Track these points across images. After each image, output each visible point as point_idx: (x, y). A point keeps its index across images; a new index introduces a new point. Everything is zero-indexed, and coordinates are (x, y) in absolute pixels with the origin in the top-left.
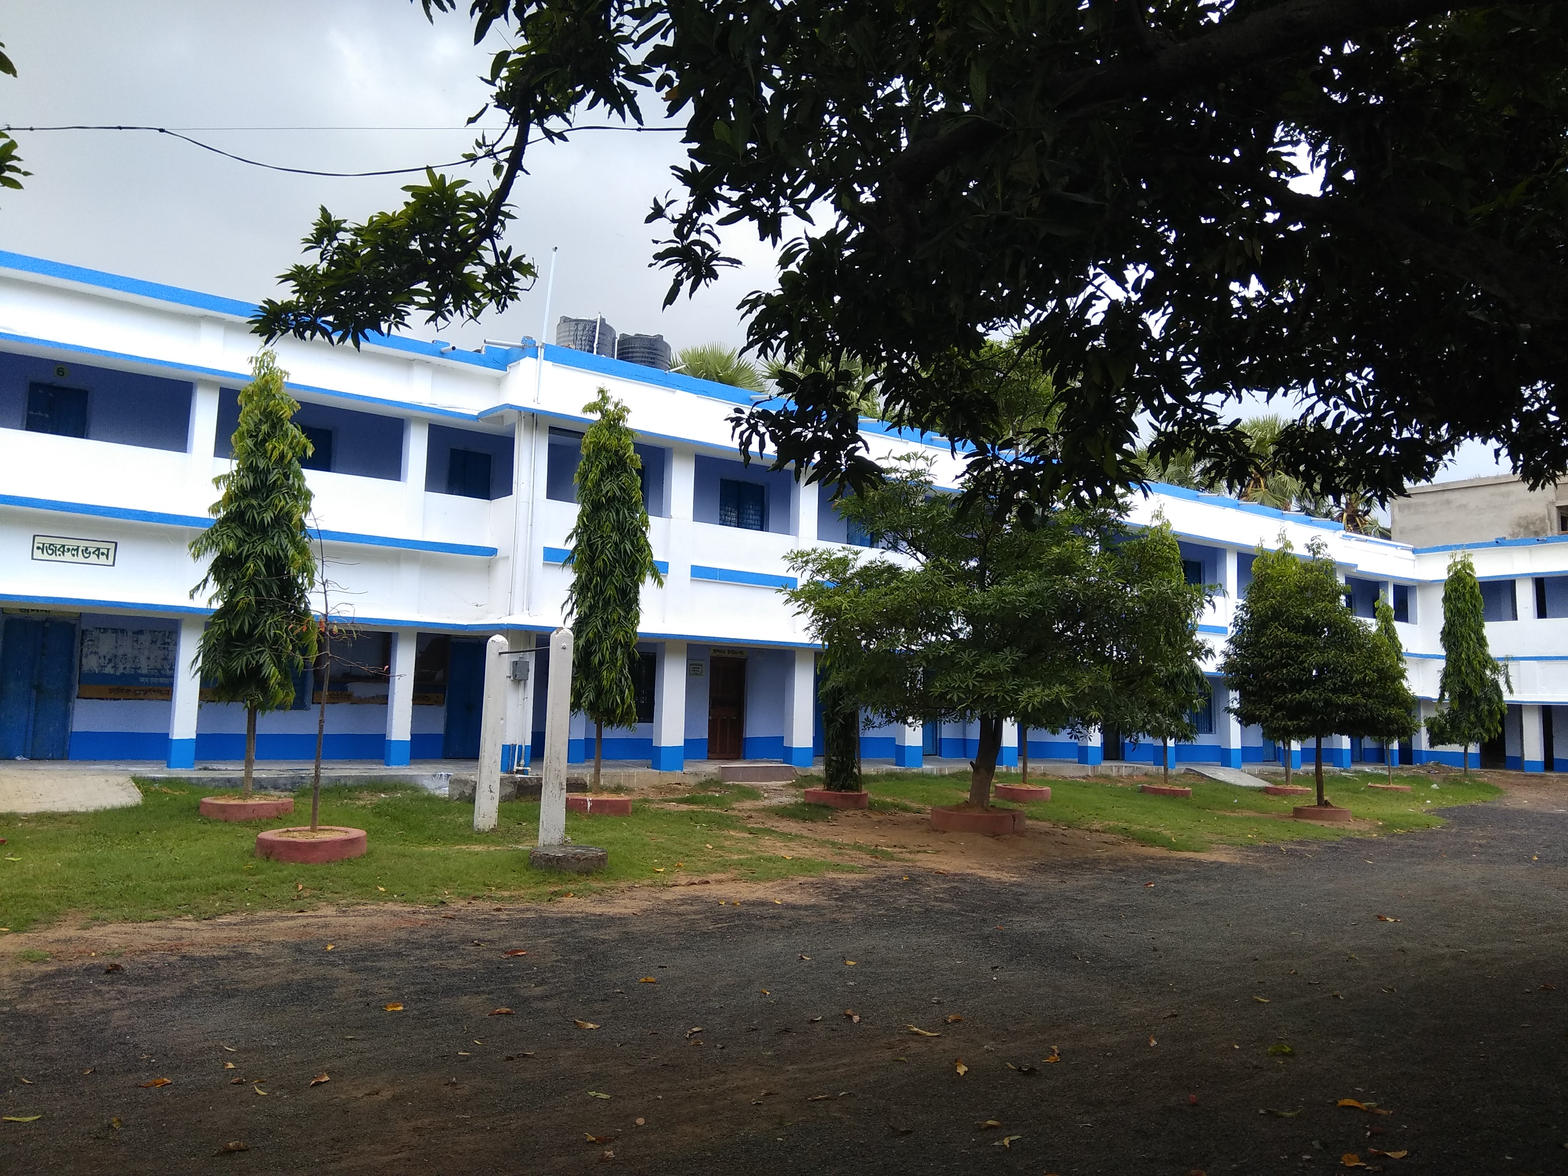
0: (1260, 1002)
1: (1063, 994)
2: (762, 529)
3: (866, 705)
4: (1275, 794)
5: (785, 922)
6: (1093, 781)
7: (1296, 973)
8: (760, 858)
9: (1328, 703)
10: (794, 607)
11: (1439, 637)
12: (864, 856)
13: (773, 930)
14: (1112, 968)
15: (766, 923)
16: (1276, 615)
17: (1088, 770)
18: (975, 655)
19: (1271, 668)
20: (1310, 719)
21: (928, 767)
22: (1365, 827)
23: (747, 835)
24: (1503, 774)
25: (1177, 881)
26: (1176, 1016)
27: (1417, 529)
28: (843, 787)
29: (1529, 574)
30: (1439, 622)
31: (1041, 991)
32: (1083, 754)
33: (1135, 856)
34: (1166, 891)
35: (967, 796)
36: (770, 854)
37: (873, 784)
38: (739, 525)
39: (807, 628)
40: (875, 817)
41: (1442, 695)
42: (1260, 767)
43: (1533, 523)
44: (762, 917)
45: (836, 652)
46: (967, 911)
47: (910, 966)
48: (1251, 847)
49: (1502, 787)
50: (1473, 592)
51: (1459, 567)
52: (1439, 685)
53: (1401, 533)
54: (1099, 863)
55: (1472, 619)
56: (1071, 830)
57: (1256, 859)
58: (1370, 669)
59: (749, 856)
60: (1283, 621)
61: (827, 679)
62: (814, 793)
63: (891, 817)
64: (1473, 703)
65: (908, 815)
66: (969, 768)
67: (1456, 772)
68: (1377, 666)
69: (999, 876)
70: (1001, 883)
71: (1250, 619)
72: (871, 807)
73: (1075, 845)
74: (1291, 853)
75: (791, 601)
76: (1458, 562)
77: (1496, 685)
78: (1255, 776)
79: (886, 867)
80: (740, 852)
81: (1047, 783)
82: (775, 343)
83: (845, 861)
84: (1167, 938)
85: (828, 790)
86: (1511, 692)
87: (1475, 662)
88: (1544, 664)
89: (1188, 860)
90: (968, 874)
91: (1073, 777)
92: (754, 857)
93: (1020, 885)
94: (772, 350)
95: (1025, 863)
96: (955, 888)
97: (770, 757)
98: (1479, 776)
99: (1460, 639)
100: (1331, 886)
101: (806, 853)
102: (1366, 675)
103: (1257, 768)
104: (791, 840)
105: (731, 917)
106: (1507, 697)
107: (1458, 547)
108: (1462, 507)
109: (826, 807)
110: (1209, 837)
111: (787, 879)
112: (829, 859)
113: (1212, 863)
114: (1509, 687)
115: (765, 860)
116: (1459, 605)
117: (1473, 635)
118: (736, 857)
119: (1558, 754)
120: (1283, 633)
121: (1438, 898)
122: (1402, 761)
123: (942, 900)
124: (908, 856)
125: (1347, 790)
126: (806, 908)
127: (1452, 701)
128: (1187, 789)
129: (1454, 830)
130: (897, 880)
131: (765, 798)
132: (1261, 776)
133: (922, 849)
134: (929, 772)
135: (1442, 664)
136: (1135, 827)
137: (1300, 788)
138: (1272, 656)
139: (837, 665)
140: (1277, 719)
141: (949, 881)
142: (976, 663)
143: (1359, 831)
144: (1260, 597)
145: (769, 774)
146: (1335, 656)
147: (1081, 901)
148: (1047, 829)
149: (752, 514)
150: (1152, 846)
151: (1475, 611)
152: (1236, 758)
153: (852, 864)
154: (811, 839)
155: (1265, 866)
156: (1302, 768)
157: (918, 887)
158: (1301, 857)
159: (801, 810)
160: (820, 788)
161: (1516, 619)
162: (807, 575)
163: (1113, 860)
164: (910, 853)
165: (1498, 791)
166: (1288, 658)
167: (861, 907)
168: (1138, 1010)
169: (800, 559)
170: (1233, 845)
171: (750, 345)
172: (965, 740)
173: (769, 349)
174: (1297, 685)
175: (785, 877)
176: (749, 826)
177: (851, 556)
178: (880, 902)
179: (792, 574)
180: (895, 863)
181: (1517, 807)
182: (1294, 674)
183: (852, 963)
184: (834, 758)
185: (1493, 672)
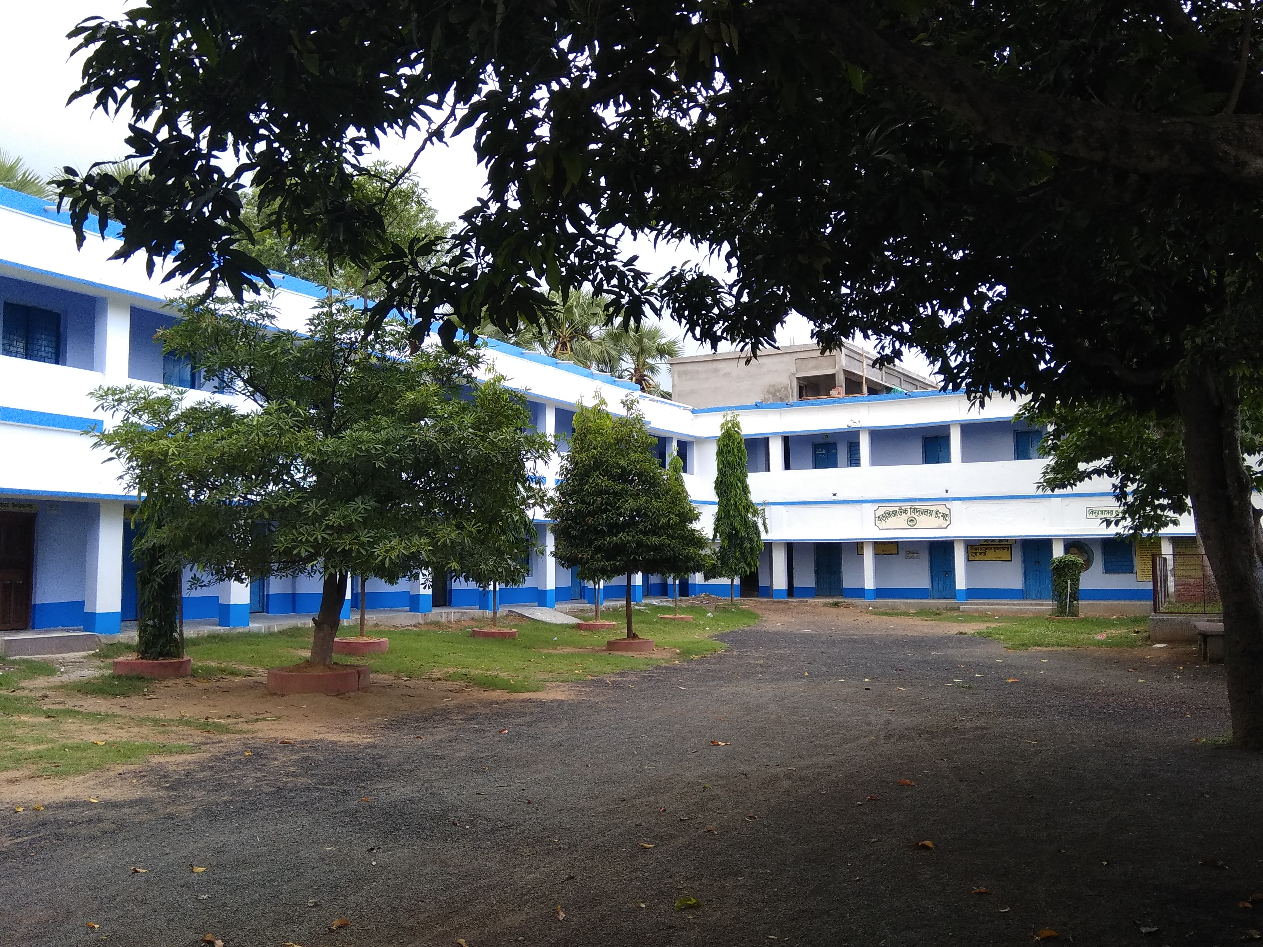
0: (645, 848)
1: (451, 869)
2: (57, 362)
3: (194, 561)
4: (586, 630)
5: (107, 826)
6: (424, 629)
7: (665, 810)
8: (63, 747)
9: (640, 544)
10: (106, 451)
11: (714, 485)
12: (193, 732)
13: (91, 838)
14: (494, 830)
15: (82, 831)
16: (598, 464)
17: (419, 617)
18: (323, 504)
19: (591, 514)
20: (625, 559)
21: (256, 625)
22: (667, 655)
23: (43, 719)
24: (757, 602)
25: (527, 725)
26: (572, 878)
27: (692, 392)
28: (161, 654)
29: (777, 433)
30: (713, 474)
31: (428, 870)
32: (414, 603)
33: (480, 702)
34: (520, 736)
35: (307, 654)
36: (76, 741)
37: (193, 648)
38: (27, 356)
39: (121, 477)
40: (200, 685)
41: (715, 536)
42: (570, 606)
43: (779, 391)
44: (75, 823)
45: (155, 504)
46: (324, 784)
47: (273, 862)
48: (580, 682)
49: (759, 612)
50: (740, 447)
51: (730, 425)
52: (713, 527)
53: (679, 395)
54: (449, 713)
55: (739, 471)
56: (413, 681)
57: (587, 694)
58: (673, 513)
59: (50, 745)
60: (603, 470)
61: (143, 535)
62: (126, 664)
63: (218, 684)
64: (739, 541)
65: (237, 679)
66: (311, 624)
67: (724, 601)
68: (679, 511)
69: (351, 739)
70: (354, 746)
71: (574, 469)
72: (194, 674)
73: (421, 696)
74: (616, 685)
75: (100, 445)
76: (729, 421)
77: (755, 525)
78: (566, 613)
79: (221, 742)
80: (37, 741)
81: (382, 633)
82: (120, 93)
83: (171, 740)
84: (536, 788)
85: (142, 658)
86: (767, 532)
87: (741, 507)
88: (789, 508)
89: (529, 700)
90: (317, 741)
91: (405, 626)
92: (56, 746)
93: (375, 747)
94: (115, 101)
95: (375, 721)
96: (306, 758)
97: (65, 624)
98: (741, 604)
99: (730, 487)
100: (658, 715)
101: (122, 735)
102: (670, 519)
103: (567, 606)
104: (101, 721)
105: (34, 827)
106: (764, 536)
107: (729, 408)
108: (727, 375)
109: (140, 678)
110: (542, 676)
111: (102, 770)
112: (152, 740)
113: (552, 702)
114: (765, 528)
115: (71, 748)
116: (729, 458)
117: (739, 484)
118: (32, 748)
119: (796, 584)
120: (604, 482)
121: (750, 718)
122: (681, 594)
123: (293, 775)
124: (245, 727)
125: (643, 622)
126: (131, 804)
127: (723, 540)
128: (514, 630)
129: (735, 653)
130: (239, 757)
131: (62, 673)
132: (570, 613)
133: (261, 717)
134: (257, 631)
135: (715, 509)
136: (474, 672)
137: (607, 623)
138: (594, 502)
139: (156, 518)
140: (596, 560)
141: (298, 751)
142: (325, 514)
143: (663, 659)
144: (582, 449)
145: (65, 645)
146: (646, 502)
147: (442, 757)
148: (390, 682)
149: (44, 344)
150: (493, 690)
151: (741, 465)
152: (550, 598)
153: (181, 743)
154: (126, 717)
155: (597, 699)
156: (604, 604)
157: (264, 762)
158: (625, 688)
159: (110, 685)
160: (132, 657)
161: (769, 470)
162: (120, 415)
163: (461, 709)
164: (247, 722)
165: (756, 616)
166: (606, 504)
167: (200, 795)
168: (533, 876)
169: (110, 397)
170: (565, 681)
171: (85, 90)
172: (294, 595)
173: (110, 100)
174: (615, 528)
175: (98, 768)
176: (45, 708)
177: (174, 396)
178: (222, 786)
179: (100, 415)
180: (231, 736)
181: (774, 629)
182: (612, 519)
183: (201, 869)
184: (150, 622)
185: (754, 516)
